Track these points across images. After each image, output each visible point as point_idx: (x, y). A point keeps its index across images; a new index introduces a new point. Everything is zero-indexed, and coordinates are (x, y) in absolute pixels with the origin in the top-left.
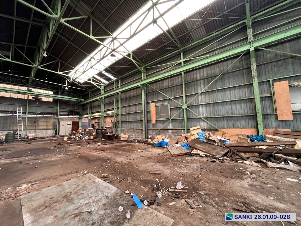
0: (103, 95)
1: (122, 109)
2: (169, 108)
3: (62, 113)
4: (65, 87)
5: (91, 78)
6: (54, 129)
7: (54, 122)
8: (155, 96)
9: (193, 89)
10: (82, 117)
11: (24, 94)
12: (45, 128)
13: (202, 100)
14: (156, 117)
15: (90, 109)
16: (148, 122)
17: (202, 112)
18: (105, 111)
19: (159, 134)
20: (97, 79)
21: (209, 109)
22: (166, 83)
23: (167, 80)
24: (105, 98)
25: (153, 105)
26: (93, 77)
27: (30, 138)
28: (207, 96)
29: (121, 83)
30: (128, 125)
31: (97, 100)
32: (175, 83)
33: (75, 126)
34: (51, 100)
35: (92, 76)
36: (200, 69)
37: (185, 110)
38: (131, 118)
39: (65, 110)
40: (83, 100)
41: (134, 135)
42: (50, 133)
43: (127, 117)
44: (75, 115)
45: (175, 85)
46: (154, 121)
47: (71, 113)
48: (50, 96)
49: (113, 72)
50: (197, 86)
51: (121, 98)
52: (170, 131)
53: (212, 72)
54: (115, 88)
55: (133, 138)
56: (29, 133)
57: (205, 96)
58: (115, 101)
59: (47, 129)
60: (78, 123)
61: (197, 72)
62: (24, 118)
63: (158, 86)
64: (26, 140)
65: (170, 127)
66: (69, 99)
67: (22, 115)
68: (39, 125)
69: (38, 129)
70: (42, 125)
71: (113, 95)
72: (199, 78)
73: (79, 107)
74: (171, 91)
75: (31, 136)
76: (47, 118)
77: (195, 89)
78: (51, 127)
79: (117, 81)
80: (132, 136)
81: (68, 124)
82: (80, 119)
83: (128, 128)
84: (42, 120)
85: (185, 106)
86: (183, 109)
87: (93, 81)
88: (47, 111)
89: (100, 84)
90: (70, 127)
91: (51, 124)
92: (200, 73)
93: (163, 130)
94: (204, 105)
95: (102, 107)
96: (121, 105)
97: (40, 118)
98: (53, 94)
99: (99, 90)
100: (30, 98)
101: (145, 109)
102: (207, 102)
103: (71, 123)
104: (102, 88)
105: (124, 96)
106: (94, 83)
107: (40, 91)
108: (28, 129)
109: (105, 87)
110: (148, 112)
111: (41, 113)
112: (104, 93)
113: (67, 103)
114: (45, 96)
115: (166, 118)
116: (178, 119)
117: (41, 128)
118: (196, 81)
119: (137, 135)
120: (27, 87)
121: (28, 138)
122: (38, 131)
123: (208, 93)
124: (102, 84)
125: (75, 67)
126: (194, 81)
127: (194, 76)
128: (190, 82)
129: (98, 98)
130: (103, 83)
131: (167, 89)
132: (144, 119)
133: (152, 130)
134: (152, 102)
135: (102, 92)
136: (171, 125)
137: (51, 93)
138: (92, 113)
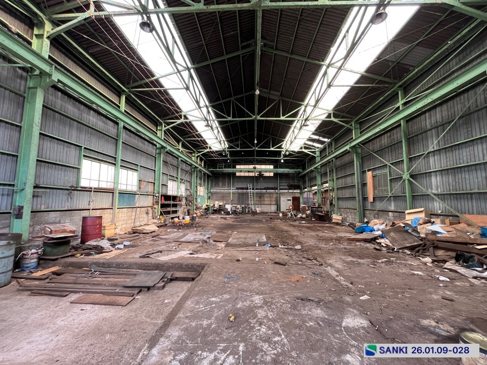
0: (319, 163)
1: (338, 181)
2: (389, 178)
3: (282, 187)
4: (281, 159)
5: (303, 146)
6: (276, 205)
7: (276, 197)
8: (372, 161)
9: (422, 145)
10: (303, 191)
11: (252, 172)
12: (269, 203)
13: (435, 163)
14: (374, 192)
15: (308, 182)
16: (365, 199)
17: (436, 184)
18: (322, 184)
19: (378, 218)
20: (310, 145)
21: (447, 180)
22: (385, 140)
23: (386, 135)
24: (321, 167)
25: (369, 175)
26: (305, 144)
27: (258, 212)
28: (443, 156)
29: (335, 145)
30: (344, 202)
31: (312, 171)
32: (396, 139)
33: (296, 202)
34: (272, 174)
35: (303, 143)
36: (429, 110)
37: (407, 181)
38: (347, 193)
39: (285, 184)
40: (301, 170)
41: (350, 217)
42: (273, 208)
43: (344, 191)
44: (295, 189)
45: (396, 142)
46: (371, 199)
47: (291, 187)
48: (270, 172)
49: (322, 134)
50: (428, 141)
51: (335, 166)
52: (390, 214)
53: (450, 113)
54: (329, 153)
55: (351, 222)
56: (258, 207)
57: (439, 157)
58: (329, 171)
59: (270, 204)
60: (299, 198)
61: (426, 117)
62: (253, 193)
63: (375, 145)
64: (255, 213)
65: (392, 208)
66: (287, 172)
67: (252, 191)
68: (264, 200)
69: (264, 204)
70: (267, 200)
71: (327, 164)
72: (429, 127)
73: (299, 179)
74: (391, 152)
75: (258, 210)
76: (270, 193)
77: (423, 145)
78: (274, 203)
79: (330, 144)
80: (348, 218)
81: (288, 200)
82: (301, 193)
83: (345, 207)
84: (267, 195)
85: (406, 176)
86: (404, 180)
87: (306, 148)
88: (270, 186)
89: (314, 150)
90: (290, 203)
91: (274, 199)
92: (430, 118)
93: (382, 212)
94: (438, 173)
95: (319, 178)
96: (336, 176)
97: (264, 193)
98: (273, 168)
99: (314, 157)
100: (256, 175)
101: (359, 181)
102: (443, 166)
103: (291, 198)
104: (318, 153)
105: (338, 163)
106: (306, 151)
107: (263, 167)
108: (257, 203)
109: (321, 152)
110: (364, 185)
111: (265, 189)
112: (319, 160)
113: (285, 176)
114: (266, 172)
115: (385, 194)
116: (402, 196)
117: (266, 203)
118: (425, 132)
119: (353, 217)
120: (254, 164)
121: (256, 212)
122: (264, 206)
123: (444, 151)
124: (317, 150)
125: (285, 138)
126: (422, 133)
127: (422, 123)
128: (416, 136)
129: (312, 168)
130: (318, 148)
131: (387, 149)
132: (357, 194)
133: (369, 211)
134: (369, 170)
135: (318, 159)
136: (393, 204)
137: (272, 167)
138: (311, 187)
